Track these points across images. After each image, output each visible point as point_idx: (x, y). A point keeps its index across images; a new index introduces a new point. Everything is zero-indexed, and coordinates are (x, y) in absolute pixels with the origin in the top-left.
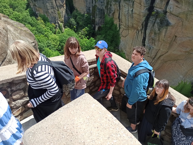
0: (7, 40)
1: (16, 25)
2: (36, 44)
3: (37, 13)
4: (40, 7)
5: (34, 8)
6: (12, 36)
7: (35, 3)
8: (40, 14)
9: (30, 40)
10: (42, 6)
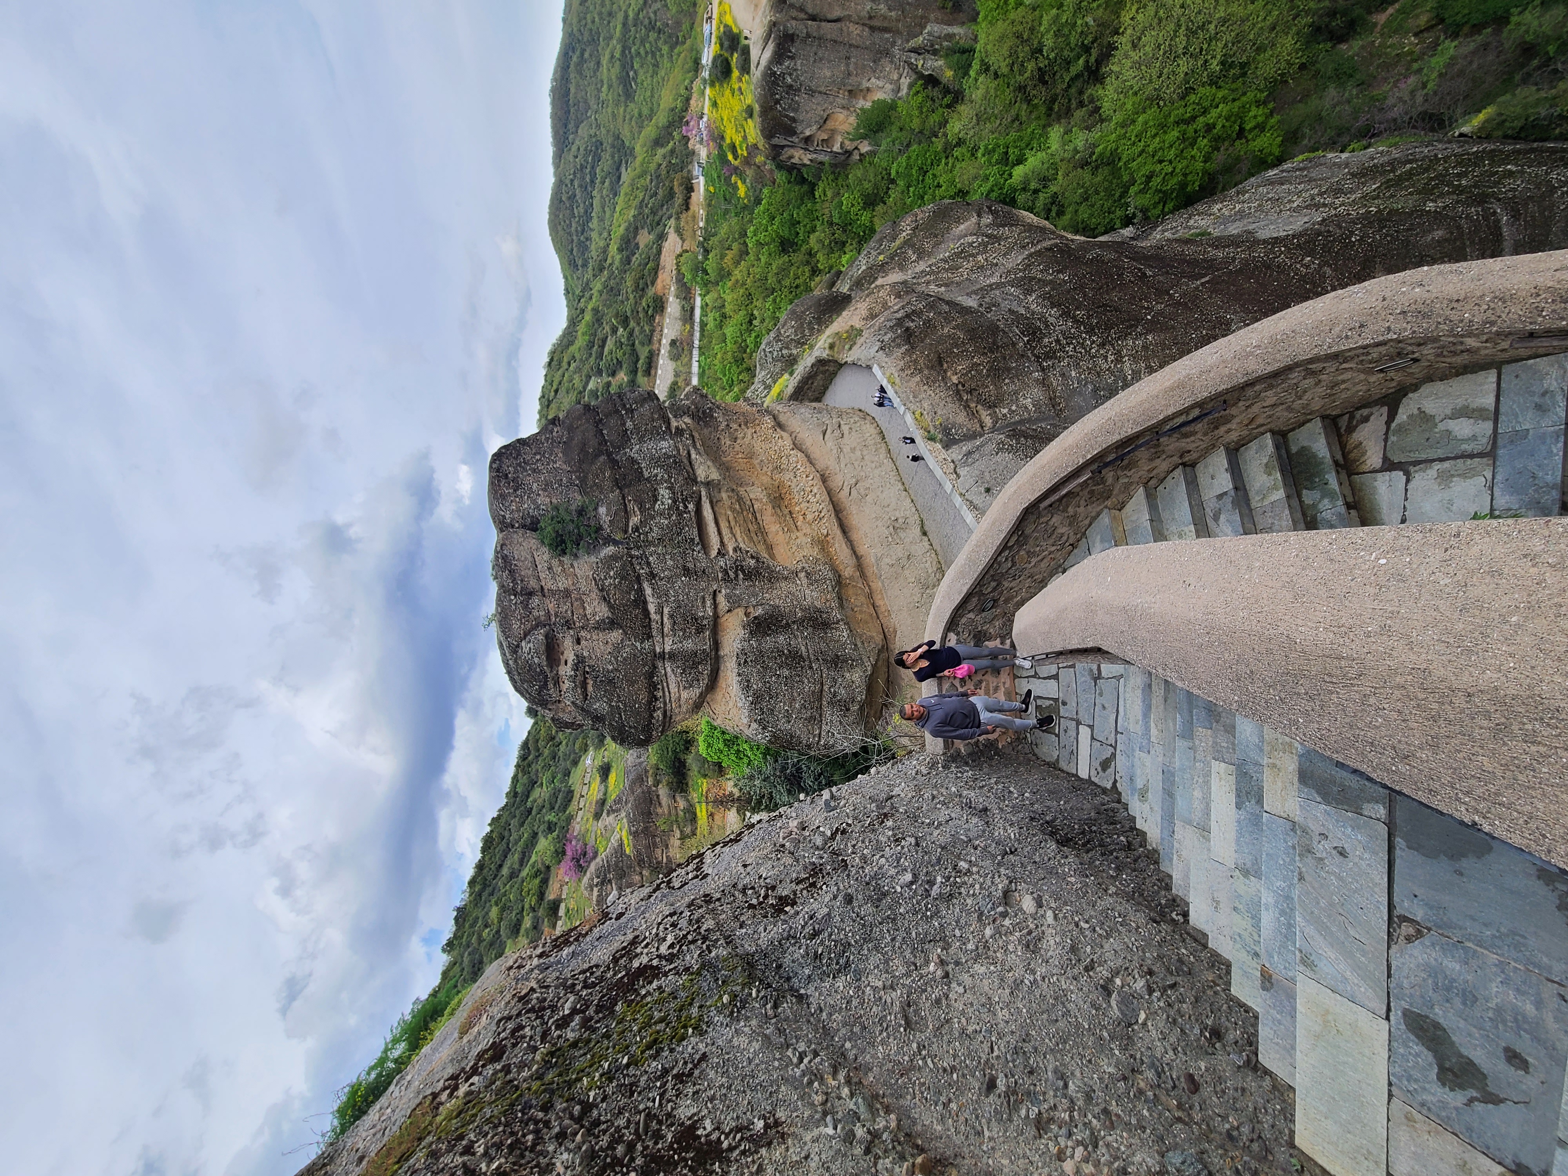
0: (948, 303)
1: (879, 254)
2: (989, 208)
3: (836, 148)
4: (822, 121)
5: (815, 151)
6: (928, 283)
7: (802, 136)
8: (848, 133)
9: (962, 227)
10: (819, 108)
